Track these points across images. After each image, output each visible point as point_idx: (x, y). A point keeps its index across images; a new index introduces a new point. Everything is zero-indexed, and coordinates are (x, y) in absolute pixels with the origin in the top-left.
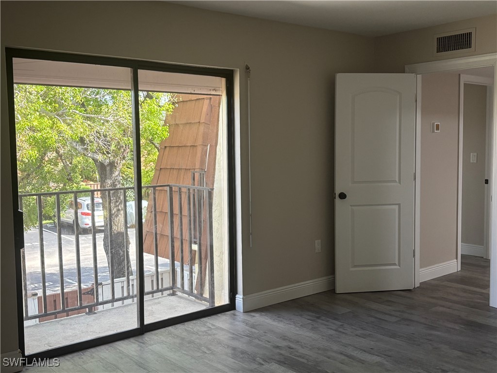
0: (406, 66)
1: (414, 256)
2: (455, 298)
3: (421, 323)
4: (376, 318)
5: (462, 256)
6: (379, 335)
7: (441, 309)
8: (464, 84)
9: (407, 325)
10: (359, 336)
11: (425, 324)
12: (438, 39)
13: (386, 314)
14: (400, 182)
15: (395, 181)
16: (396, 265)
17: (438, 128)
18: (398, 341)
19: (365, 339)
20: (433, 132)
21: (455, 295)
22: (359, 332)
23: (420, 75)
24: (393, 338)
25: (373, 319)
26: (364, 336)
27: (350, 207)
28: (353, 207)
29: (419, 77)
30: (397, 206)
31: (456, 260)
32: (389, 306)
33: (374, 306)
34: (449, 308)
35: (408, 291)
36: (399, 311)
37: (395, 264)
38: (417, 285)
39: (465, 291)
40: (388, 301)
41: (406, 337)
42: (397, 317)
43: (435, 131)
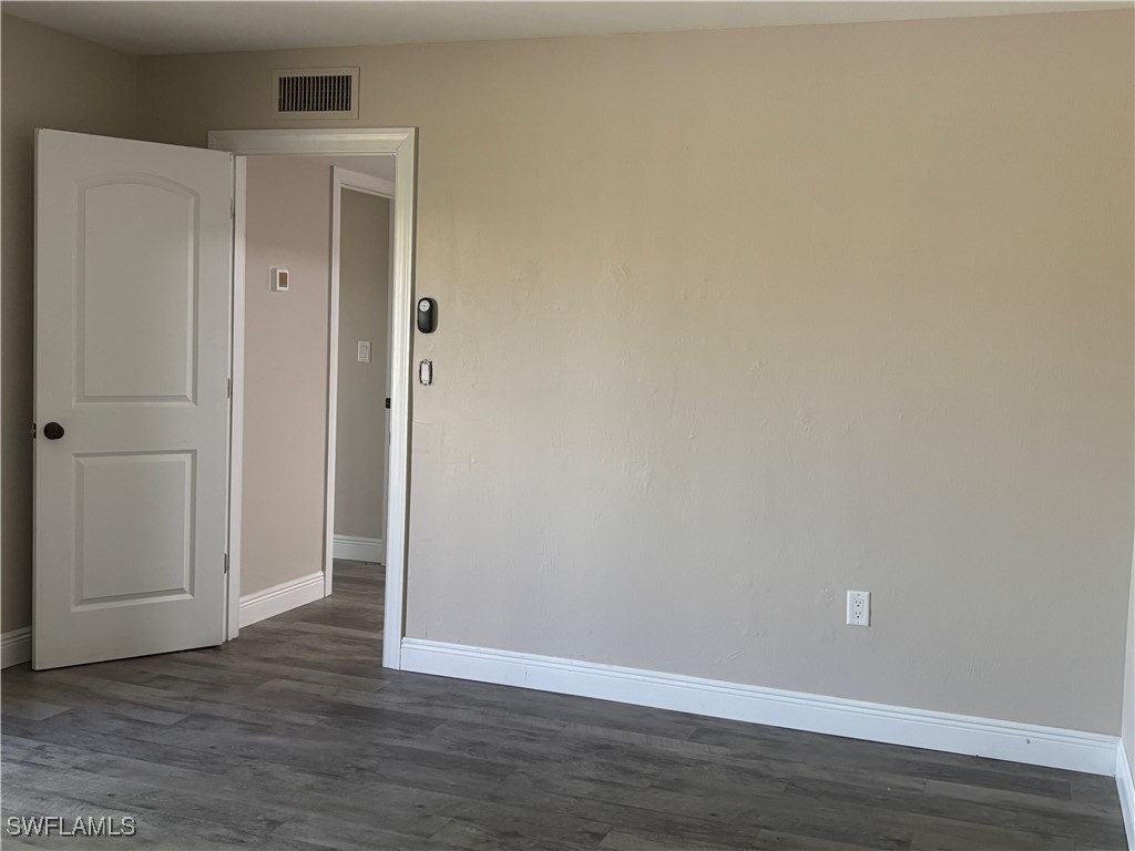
0: (210, 132)
1: (227, 569)
2: (312, 657)
3: (234, 721)
4: (128, 720)
5: (337, 563)
6: (132, 761)
7: (284, 684)
8: (342, 189)
9: (202, 729)
10: (83, 770)
11: (243, 722)
12: (283, 81)
13: (152, 708)
14: (195, 400)
15: (184, 398)
16: (186, 592)
17: (283, 281)
18: (177, 769)
19: (97, 776)
20: (274, 289)
21: (314, 650)
22: (82, 760)
23: (244, 158)
24: (164, 763)
25: (121, 724)
26: (93, 768)
27: (73, 457)
28: (81, 460)
29: (241, 160)
30: (190, 455)
31: (321, 573)
32: (165, 688)
33: (127, 692)
34: (298, 680)
35: (210, 650)
36: (186, 698)
37: (182, 591)
38: (234, 634)
39: (336, 639)
40: (161, 677)
41: (196, 758)
42: (179, 712)
43: (278, 288)
